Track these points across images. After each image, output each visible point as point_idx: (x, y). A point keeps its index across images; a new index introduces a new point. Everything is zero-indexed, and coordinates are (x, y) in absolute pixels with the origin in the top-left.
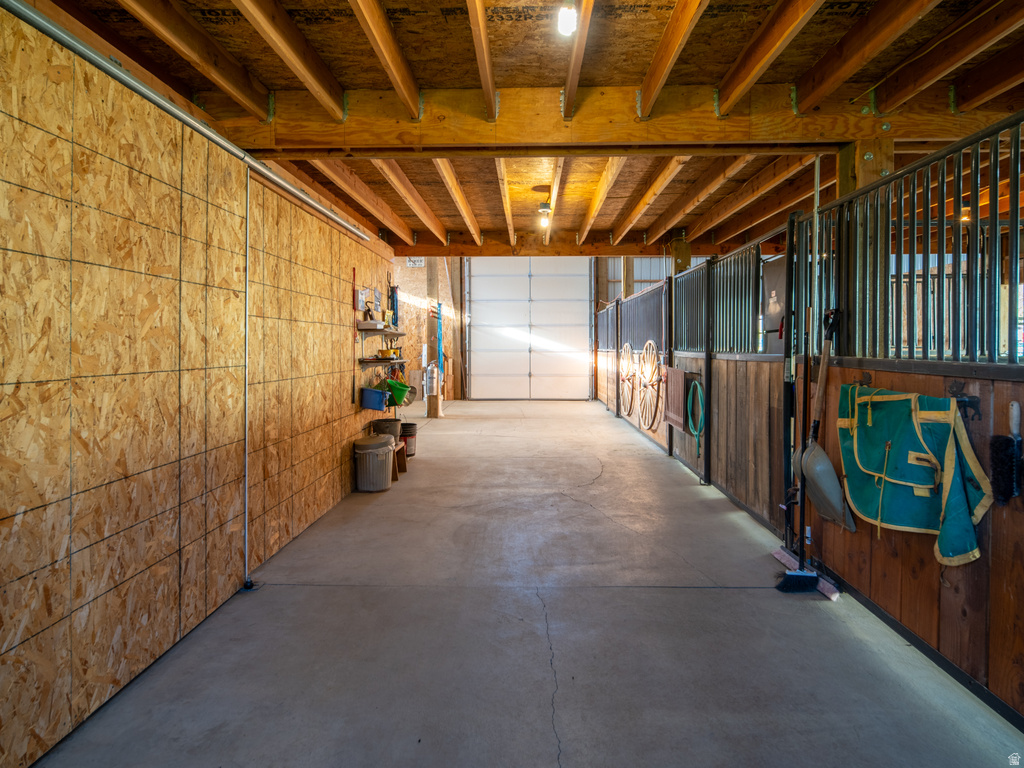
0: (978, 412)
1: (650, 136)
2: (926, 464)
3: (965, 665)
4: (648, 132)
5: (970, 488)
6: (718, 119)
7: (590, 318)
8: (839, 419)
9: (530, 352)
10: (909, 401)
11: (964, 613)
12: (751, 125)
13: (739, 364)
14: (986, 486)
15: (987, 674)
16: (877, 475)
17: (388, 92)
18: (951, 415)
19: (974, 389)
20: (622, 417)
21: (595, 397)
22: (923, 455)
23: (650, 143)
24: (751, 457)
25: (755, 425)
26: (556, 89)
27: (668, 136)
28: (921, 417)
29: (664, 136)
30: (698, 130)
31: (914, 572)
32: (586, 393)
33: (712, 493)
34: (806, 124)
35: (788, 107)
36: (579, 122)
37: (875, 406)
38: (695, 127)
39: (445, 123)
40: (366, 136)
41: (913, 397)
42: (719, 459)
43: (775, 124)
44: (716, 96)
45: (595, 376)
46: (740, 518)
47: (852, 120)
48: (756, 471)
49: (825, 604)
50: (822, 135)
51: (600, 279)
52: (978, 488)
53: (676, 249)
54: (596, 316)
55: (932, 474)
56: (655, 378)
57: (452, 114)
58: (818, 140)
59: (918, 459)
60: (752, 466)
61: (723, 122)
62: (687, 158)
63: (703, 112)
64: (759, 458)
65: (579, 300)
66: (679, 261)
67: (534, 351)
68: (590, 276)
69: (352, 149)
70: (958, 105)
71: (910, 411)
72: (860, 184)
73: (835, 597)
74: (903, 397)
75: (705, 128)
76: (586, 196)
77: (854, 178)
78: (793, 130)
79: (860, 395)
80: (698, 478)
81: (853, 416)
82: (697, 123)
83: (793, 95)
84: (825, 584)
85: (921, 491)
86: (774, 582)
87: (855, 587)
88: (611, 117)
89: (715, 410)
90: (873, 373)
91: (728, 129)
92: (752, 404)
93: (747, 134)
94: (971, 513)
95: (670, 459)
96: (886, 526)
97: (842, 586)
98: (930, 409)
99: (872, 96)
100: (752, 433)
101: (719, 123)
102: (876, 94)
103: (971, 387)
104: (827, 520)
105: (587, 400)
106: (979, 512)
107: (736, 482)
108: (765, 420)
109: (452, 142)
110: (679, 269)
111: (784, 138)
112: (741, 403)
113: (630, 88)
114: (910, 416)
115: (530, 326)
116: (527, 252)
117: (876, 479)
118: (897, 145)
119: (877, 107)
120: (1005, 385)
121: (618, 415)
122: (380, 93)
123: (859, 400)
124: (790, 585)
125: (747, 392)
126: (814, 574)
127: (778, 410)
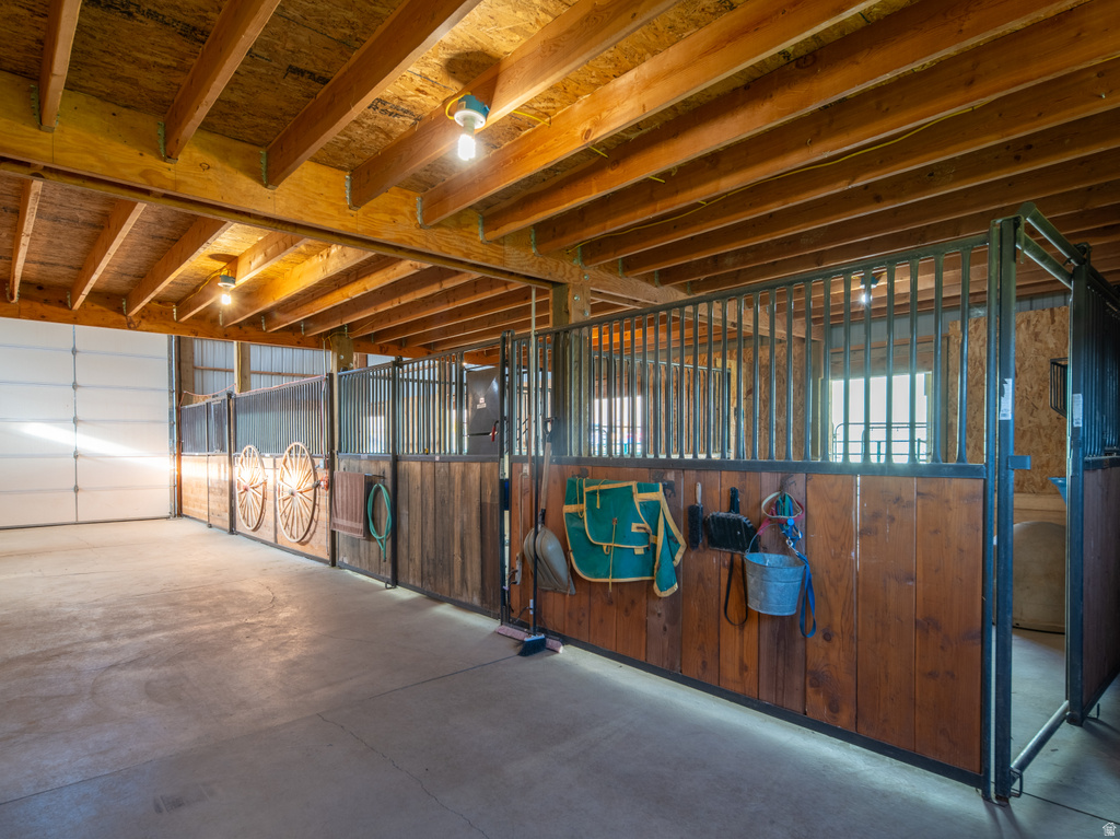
0: (673, 491)
1: (428, 245)
2: (643, 531)
3: (666, 664)
4: (427, 240)
5: (672, 543)
6: (482, 242)
7: (171, 414)
8: (565, 506)
9: (76, 457)
10: (630, 487)
11: (665, 629)
12: (504, 254)
13: (438, 465)
14: (681, 541)
15: (681, 665)
16: (605, 545)
17: (125, 110)
18: (658, 496)
19: (671, 476)
20: (238, 533)
21: (179, 513)
22: (641, 525)
23: (427, 251)
24: (456, 550)
25: (462, 522)
26: (340, 172)
27: (443, 248)
28: (639, 498)
29: (440, 248)
30: (467, 249)
31: (626, 611)
32: (165, 509)
33: (402, 594)
34: (540, 263)
35: (529, 245)
36: (365, 214)
37: (602, 492)
38: (464, 245)
39: (211, 174)
40: (91, 160)
41: (633, 484)
42: (410, 560)
43: (521, 260)
44: (480, 221)
45: (179, 487)
46: (445, 610)
47: (568, 267)
48: (463, 564)
49: (556, 656)
50: (550, 274)
51: (183, 365)
52: (677, 542)
53: (338, 345)
54: (179, 411)
55: (647, 537)
56: (310, 483)
57: (219, 165)
58: (547, 278)
59: (638, 528)
60: (458, 559)
61: (485, 247)
62: (427, 266)
63: (471, 233)
64: (468, 552)
65: (154, 389)
66: (342, 357)
67: (82, 456)
68: (170, 360)
69: (45, 168)
70: (624, 271)
71: (632, 494)
72: (573, 320)
73: (561, 649)
74: (625, 484)
75: (472, 248)
76: (272, 275)
77: (568, 312)
78: (532, 265)
79: (587, 485)
80: (383, 584)
81: (582, 502)
82: (467, 243)
83: (533, 237)
84: (551, 642)
85: (639, 551)
86: (513, 652)
87: (576, 637)
88: (395, 218)
89: (403, 511)
90: (589, 468)
91: (490, 254)
92: (458, 503)
93: (502, 261)
94: (673, 559)
95: (335, 571)
96: (616, 580)
97: (565, 641)
98: (646, 492)
99: (579, 251)
100: (457, 528)
101: (482, 246)
102: (582, 251)
103: (668, 475)
104: (546, 591)
105: (167, 518)
106: (678, 557)
107: (435, 579)
108: (475, 515)
109: (219, 199)
110: (344, 366)
111: (527, 271)
112: (443, 501)
113: (411, 193)
114: (632, 497)
115: (75, 421)
116: (150, 327)
117: (605, 548)
118: (593, 293)
119: (582, 261)
120: (692, 472)
121: (232, 530)
122: (114, 108)
123: (586, 490)
124: (529, 650)
125: (451, 491)
126: (543, 636)
127: (491, 505)
